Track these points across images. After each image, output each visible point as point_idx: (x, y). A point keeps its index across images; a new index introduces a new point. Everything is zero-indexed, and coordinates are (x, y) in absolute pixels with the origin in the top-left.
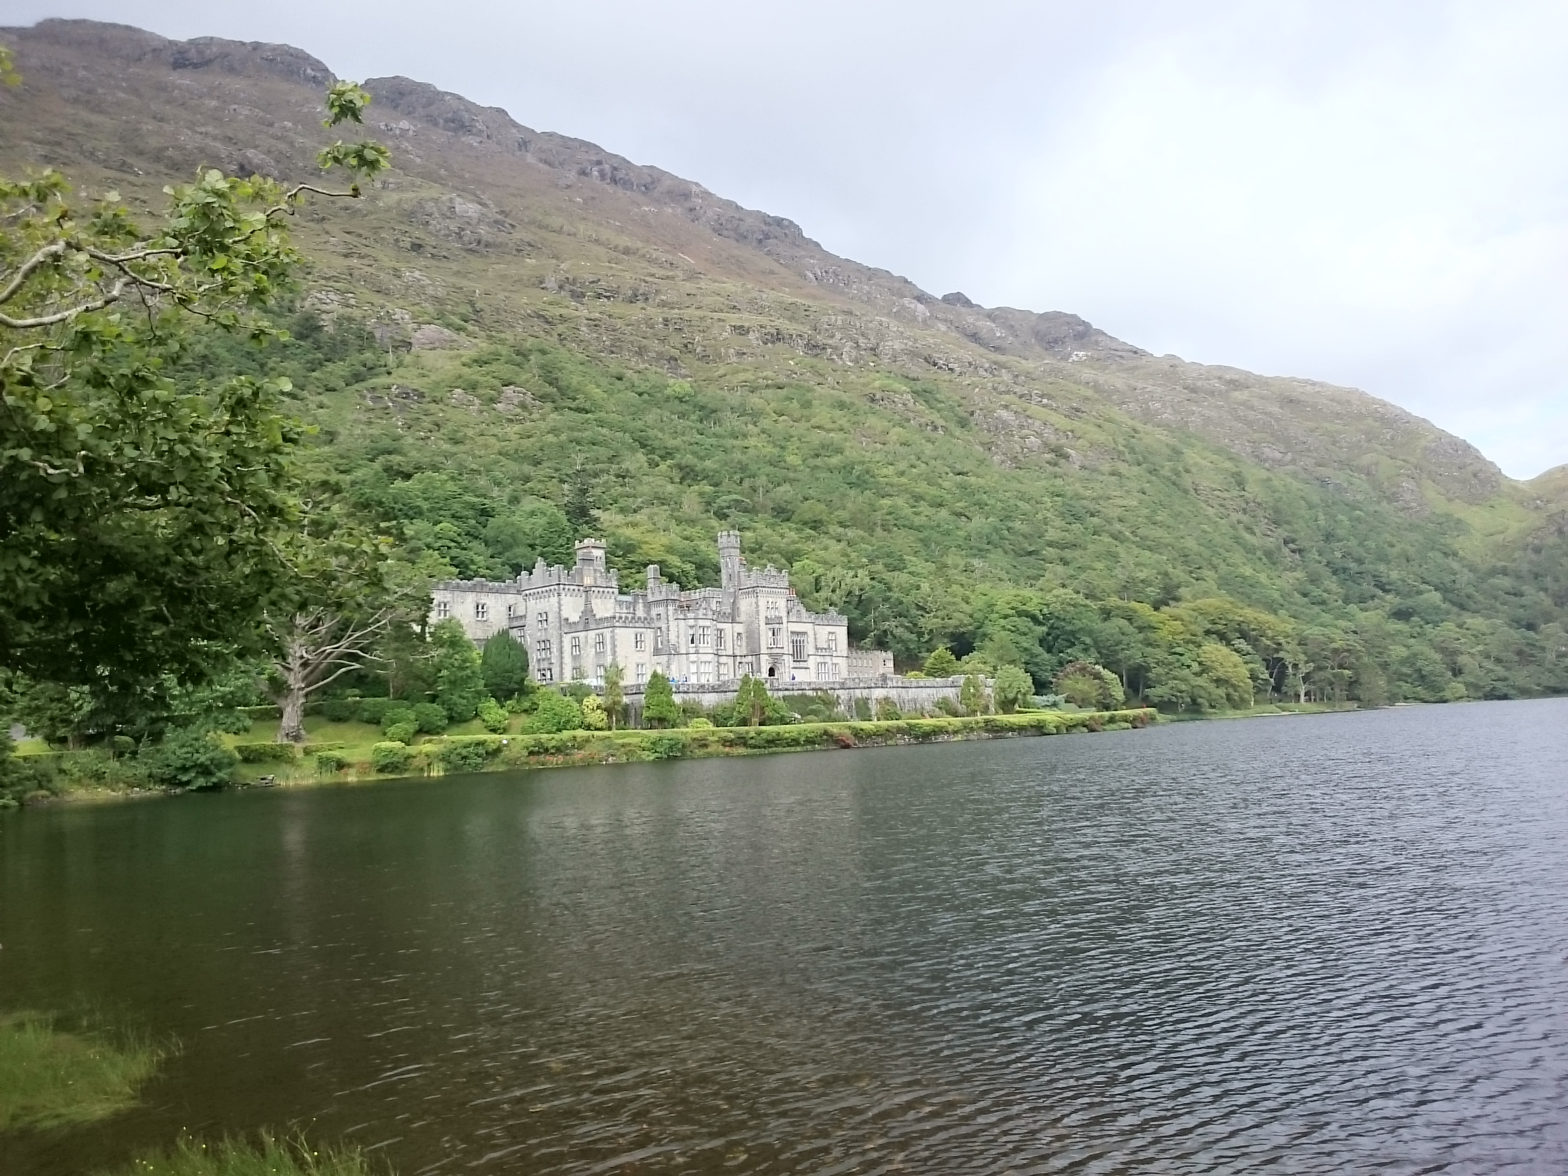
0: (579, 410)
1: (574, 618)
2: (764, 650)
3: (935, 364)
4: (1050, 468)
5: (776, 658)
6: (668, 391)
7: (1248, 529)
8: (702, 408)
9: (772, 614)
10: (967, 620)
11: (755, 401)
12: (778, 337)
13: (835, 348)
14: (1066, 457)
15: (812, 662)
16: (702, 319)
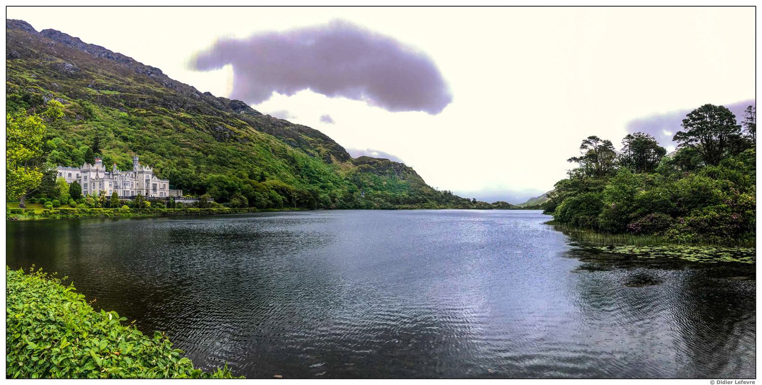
0: (96, 121)
1: (94, 178)
2: (145, 188)
3: (200, 111)
4: (233, 143)
5: (147, 190)
6: (120, 116)
7: (286, 164)
8: (130, 121)
9: (147, 178)
10: (205, 182)
11: (146, 119)
12: (154, 101)
13: (170, 105)
14: (237, 140)
15: (158, 192)
16: (131, 96)
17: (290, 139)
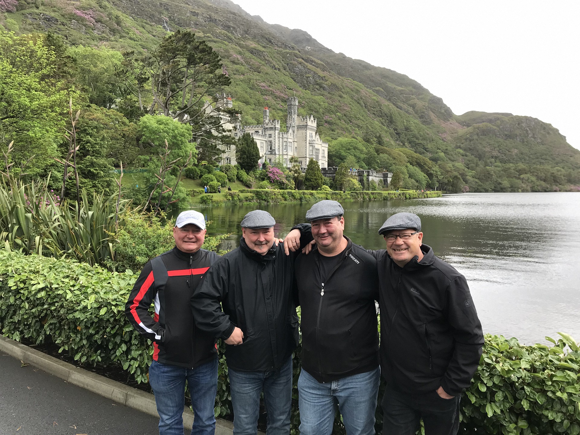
2: (308, 156)
4: (319, 92)
7: (384, 124)
9: (311, 138)
15: (320, 163)
17: (377, 88)
